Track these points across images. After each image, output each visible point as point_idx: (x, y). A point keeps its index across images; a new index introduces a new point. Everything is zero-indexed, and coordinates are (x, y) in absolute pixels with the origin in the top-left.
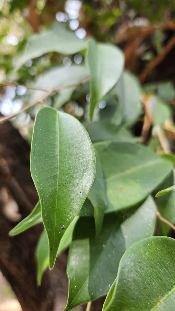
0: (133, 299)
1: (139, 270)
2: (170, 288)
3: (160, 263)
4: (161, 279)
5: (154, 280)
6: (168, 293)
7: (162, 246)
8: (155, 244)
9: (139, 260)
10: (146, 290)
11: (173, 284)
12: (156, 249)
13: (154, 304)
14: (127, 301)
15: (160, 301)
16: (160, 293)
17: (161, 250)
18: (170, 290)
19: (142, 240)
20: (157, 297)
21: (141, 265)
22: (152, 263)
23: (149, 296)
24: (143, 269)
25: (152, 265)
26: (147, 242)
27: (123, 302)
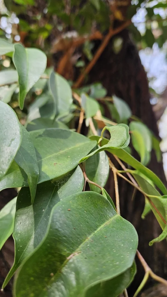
0: (65, 236)
1: (69, 216)
2: (96, 229)
3: (86, 211)
4: (88, 222)
5: (82, 223)
6: (94, 232)
7: (87, 199)
8: (81, 197)
9: (69, 209)
10: (76, 231)
11: (98, 225)
12: (82, 202)
13: (83, 240)
14: (60, 238)
15: (88, 238)
16: (88, 232)
17: (87, 201)
18: (96, 230)
19: (70, 196)
20: (86, 235)
21: (70, 212)
22: (80, 211)
23: (79, 235)
24: (72, 216)
25: (80, 213)
26: (75, 197)
27: (57, 239)
